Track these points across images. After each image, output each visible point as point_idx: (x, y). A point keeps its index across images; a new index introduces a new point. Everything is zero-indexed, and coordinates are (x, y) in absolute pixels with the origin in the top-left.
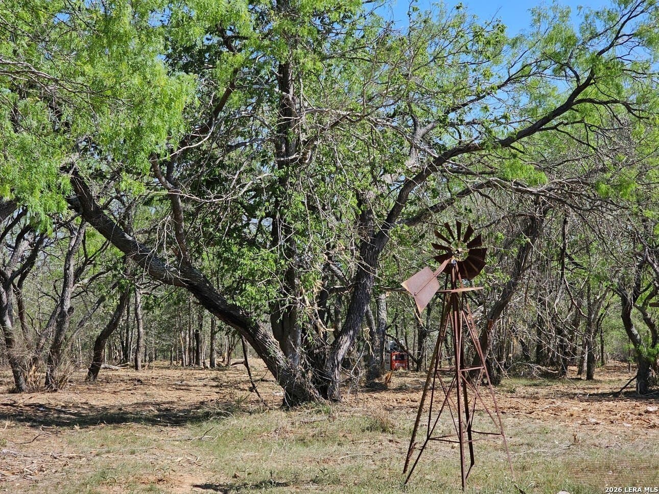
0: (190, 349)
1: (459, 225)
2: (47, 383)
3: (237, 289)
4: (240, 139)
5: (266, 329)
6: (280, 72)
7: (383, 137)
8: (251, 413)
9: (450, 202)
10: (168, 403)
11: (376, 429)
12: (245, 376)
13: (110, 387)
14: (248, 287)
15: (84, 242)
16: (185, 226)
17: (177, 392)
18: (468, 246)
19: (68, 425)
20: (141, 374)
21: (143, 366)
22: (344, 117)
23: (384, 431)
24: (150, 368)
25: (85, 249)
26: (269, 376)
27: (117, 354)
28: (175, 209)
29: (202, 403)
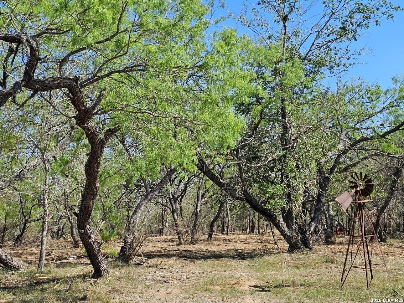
0: (250, 226)
1: (361, 173)
2: (191, 241)
3: (267, 201)
4: (267, 139)
5: (280, 218)
6: (282, 111)
7: (327, 137)
8: (274, 254)
9: (359, 162)
10: (240, 250)
11: (329, 262)
12: (272, 238)
13: (217, 242)
14: (271, 201)
15: (205, 183)
16: (244, 176)
17: (244, 245)
18: (365, 183)
19: (199, 259)
20: (230, 237)
21: (231, 234)
22: (310, 129)
23: (332, 263)
24: (233, 234)
25: (205, 186)
26: (282, 238)
27: (220, 229)
28: (240, 169)
29: (255, 250)
